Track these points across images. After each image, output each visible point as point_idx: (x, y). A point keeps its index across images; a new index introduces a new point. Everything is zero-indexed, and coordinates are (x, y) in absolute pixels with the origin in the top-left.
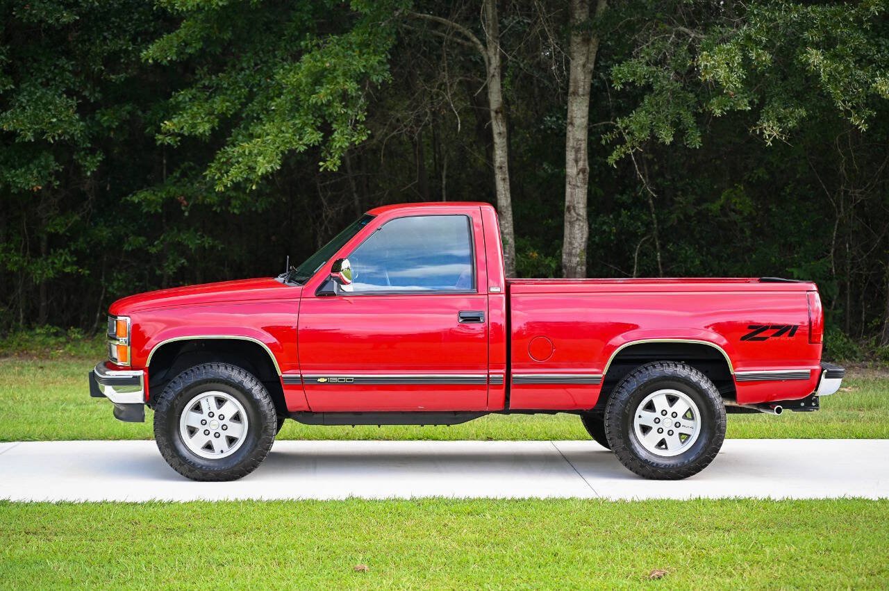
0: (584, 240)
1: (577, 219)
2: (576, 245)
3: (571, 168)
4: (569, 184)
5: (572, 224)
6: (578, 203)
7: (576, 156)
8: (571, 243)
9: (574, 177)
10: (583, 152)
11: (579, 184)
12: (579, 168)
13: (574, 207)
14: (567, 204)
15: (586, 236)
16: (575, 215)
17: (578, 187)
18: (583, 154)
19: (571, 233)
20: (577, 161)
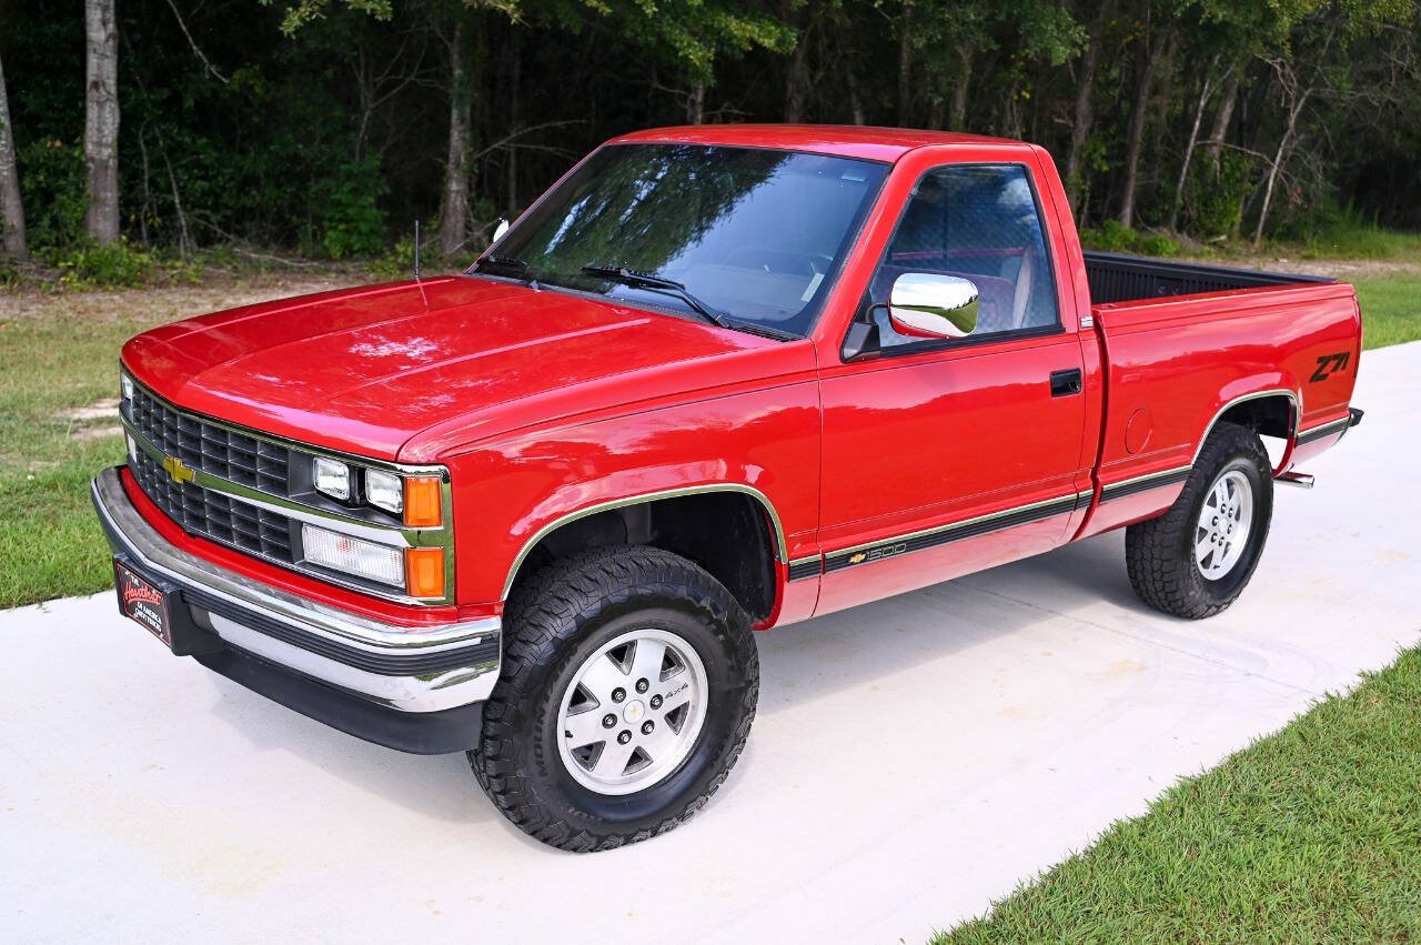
0: (116, 126)
1: (108, 99)
2: (107, 132)
3: (98, 30)
4: (95, 51)
5: (101, 105)
6: (108, 78)
7: (104, 16)
8: (100, 130)
9: (102, 42)
10: (112, 11)
11: (108, 53)
12: (109, 32)
13: (104, 84)
14: (91, 78)
15: (117, 120)
16: (104, 93)
17: (107, 57)
18: (111, 15)
19: (99, 117)
20: (104, 23)
